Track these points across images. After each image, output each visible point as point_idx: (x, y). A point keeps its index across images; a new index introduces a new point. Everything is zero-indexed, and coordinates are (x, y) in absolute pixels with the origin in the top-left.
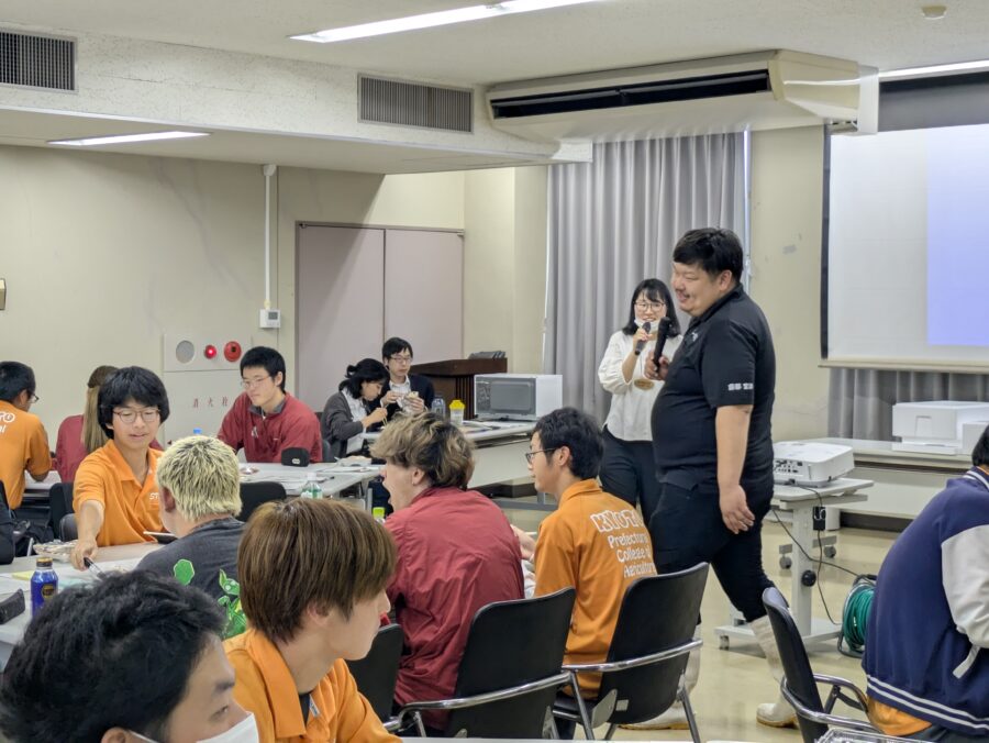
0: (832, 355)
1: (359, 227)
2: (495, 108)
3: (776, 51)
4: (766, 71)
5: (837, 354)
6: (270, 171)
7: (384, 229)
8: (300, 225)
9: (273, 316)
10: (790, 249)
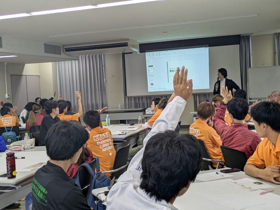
1: (22, 75)
2: (65, 50)
3: (128, 39)
4: (127, 43)
6: (5, 64)
7: (26, 76)
8: (12, 75)
9: (8, 95)
10: (113, 76)
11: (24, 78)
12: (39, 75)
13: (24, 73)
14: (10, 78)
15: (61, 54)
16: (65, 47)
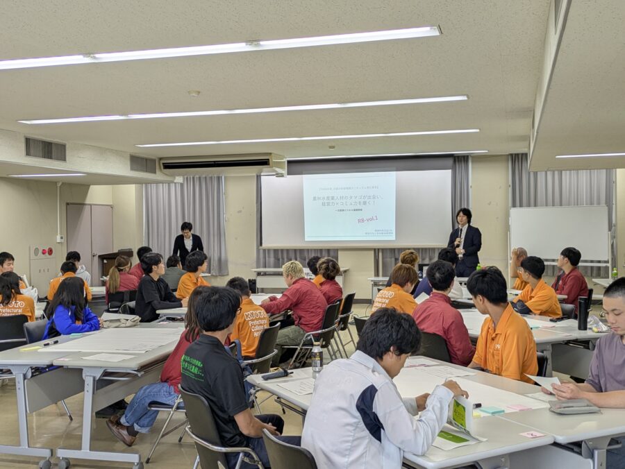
0: (263, 245)
1: (84, 204)
2: (163, 166)
3: (270, 154)
4: (269, 159)
5: (266, 245)
6: (59, 185)
7: (91, 205)
8: (68, 204)
9: (62, 238)
10: (240, 212)
11: (87, 209)
12: (111, 204)
13: (87, 201)
14: (64, 208)
15: (155, 173)
16: (162, 161)
